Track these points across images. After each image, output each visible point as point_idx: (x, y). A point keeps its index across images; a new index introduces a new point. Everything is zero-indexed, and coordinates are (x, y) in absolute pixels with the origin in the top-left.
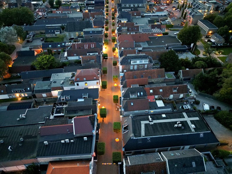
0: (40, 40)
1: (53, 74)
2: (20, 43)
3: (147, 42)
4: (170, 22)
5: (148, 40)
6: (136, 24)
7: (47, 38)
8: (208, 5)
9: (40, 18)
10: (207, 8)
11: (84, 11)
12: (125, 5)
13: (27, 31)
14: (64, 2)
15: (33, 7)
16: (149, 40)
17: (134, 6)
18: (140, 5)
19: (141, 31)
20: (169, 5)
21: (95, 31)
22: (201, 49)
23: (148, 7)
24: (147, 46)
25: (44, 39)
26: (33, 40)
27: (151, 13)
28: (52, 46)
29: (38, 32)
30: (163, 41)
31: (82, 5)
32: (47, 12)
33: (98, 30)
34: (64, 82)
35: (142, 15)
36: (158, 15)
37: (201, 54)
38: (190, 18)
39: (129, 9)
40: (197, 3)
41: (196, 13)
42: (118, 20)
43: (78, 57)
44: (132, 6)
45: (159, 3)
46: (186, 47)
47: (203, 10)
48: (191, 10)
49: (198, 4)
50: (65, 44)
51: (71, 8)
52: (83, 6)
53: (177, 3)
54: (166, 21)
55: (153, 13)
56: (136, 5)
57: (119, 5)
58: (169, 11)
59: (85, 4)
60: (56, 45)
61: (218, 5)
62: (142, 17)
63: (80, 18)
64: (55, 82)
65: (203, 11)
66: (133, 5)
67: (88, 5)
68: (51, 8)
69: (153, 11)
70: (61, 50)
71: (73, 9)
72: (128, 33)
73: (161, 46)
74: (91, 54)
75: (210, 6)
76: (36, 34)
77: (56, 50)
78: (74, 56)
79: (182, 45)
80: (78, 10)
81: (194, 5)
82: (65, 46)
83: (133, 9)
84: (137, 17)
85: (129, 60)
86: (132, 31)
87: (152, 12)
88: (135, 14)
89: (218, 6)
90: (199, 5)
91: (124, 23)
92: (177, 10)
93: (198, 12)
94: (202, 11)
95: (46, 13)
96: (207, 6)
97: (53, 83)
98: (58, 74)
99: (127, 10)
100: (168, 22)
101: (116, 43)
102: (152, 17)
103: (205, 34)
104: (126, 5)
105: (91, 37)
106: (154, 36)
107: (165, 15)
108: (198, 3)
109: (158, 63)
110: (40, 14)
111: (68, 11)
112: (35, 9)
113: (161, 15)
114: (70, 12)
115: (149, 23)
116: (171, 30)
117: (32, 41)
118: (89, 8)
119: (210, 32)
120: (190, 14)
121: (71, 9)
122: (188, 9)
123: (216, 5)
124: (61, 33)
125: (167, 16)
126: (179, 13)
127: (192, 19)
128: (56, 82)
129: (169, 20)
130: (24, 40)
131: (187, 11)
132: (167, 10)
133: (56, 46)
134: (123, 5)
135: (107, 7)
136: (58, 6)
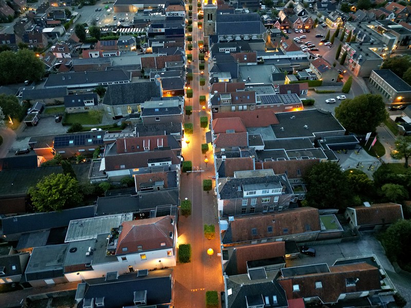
0: (54, 120)
1: (71, 222)
2: (12, 128)
3: (273, 126)
4: (314, 74)
5: (275, 123)
6: (249, 81)
7: (68, 115)
8: (389, 38)
9: (58, 66)
10: (387, 43)
11: (145, 49)
12: (224, 38)
13: (28, 101)
14: (107, 29)
15: (45, 41)
16: (275, 121)
17: (243, 39)
18: (254, 37)
19: (260, 102)
20: (309, 32)
21: (165, 108)
22: (385, 141)
23: (269, 38)
24: (271, 137)
25: (63, 117)
26: (39, 119)
27: (277, 54)
28: (75, 143)
29: (51, 101)
30: (306, 126)
31: (140, 34)
32: (72, 51)
33: (171, 106)
34: (95, 250)
35: (259, 59)
36: (290, 59)
37: (386, 153)
38: (355, 64)
39: (232, 48)
40: (365, 30)
41: (367, 55)
42: (212, 75)
43: (128, 170)
44: (238, 38)
45: (290, 27)
46: (354, 140)
47: (379, 48)
48: (356, 48)
49: (368, 34)
50: (102, 137)
51: (118, 44)
52: (142, 39)
53: (324, 27)
54: (307, 70)
55: (281, 53)
56: (246, 37)
57: (214, 38)
58: (311, 47)
59: (147, 34)
60: (84, 140)
61: (408, 35)
62: (259, 63)
63: (135, 66)
64: (73, 250)
65: (380, 50)
66: (241, 37)
67: (152, 35)
68: (80, 42)
69: (279, 49)
70: (94, 149)
71: (123, 46)
72: (233, 108)
73: (303, 138)
74: (157, 164)
75: (394, 40)
76: (47, 105)
77: (84, 150)
78: (119, 169)
79: (346, 133)
80: (134, 48)
81: (361, 36)
82: (101, 141)
83: (240, 47)
84: (248, 64)
85: (239, 188)
86: (242, 102)
87: (277, 51)
88: (245, 59)
89: (407, 37)
90: (371, 34)
91: (223, 84)
92: (325, 44)
93: (371, 51)
94: (377, 49)
95: (69, 54)
96: (386, 38)
97: (68, 252)
98: (83, 220)
99: (229, 49)
100: (311, 73)
101: (208, 130)
102: (279, 63)
103: (390, 102)
104: (227, 37)
105: (157, 119)
106: (287, 110)
107: (305, 59)
108: (367, 30)
109: (300, 186)
110: (59, 55)
111: (113, 50)
112: (50, 44)
113: (297, 58)
114: (116, 54)
115: (274, 80)
116: (317, 92)
117: (37, 123)
118: (154, 44)
119: (400, 98)
120: (355, 56)
121: (118, 46)
122: (350, 45)
123: (404, 36)
124: (96, 103)
125: (308, 61)
126: (330, 50)
127: (358, 67)
128: (76, 249)
129: (312, 69)
130: (21, 121)
131: (348, 49)
132: (306, 44)
133: (84, 143)
134: (221, 38)
135: (190, 39)
136: (94, 38)
